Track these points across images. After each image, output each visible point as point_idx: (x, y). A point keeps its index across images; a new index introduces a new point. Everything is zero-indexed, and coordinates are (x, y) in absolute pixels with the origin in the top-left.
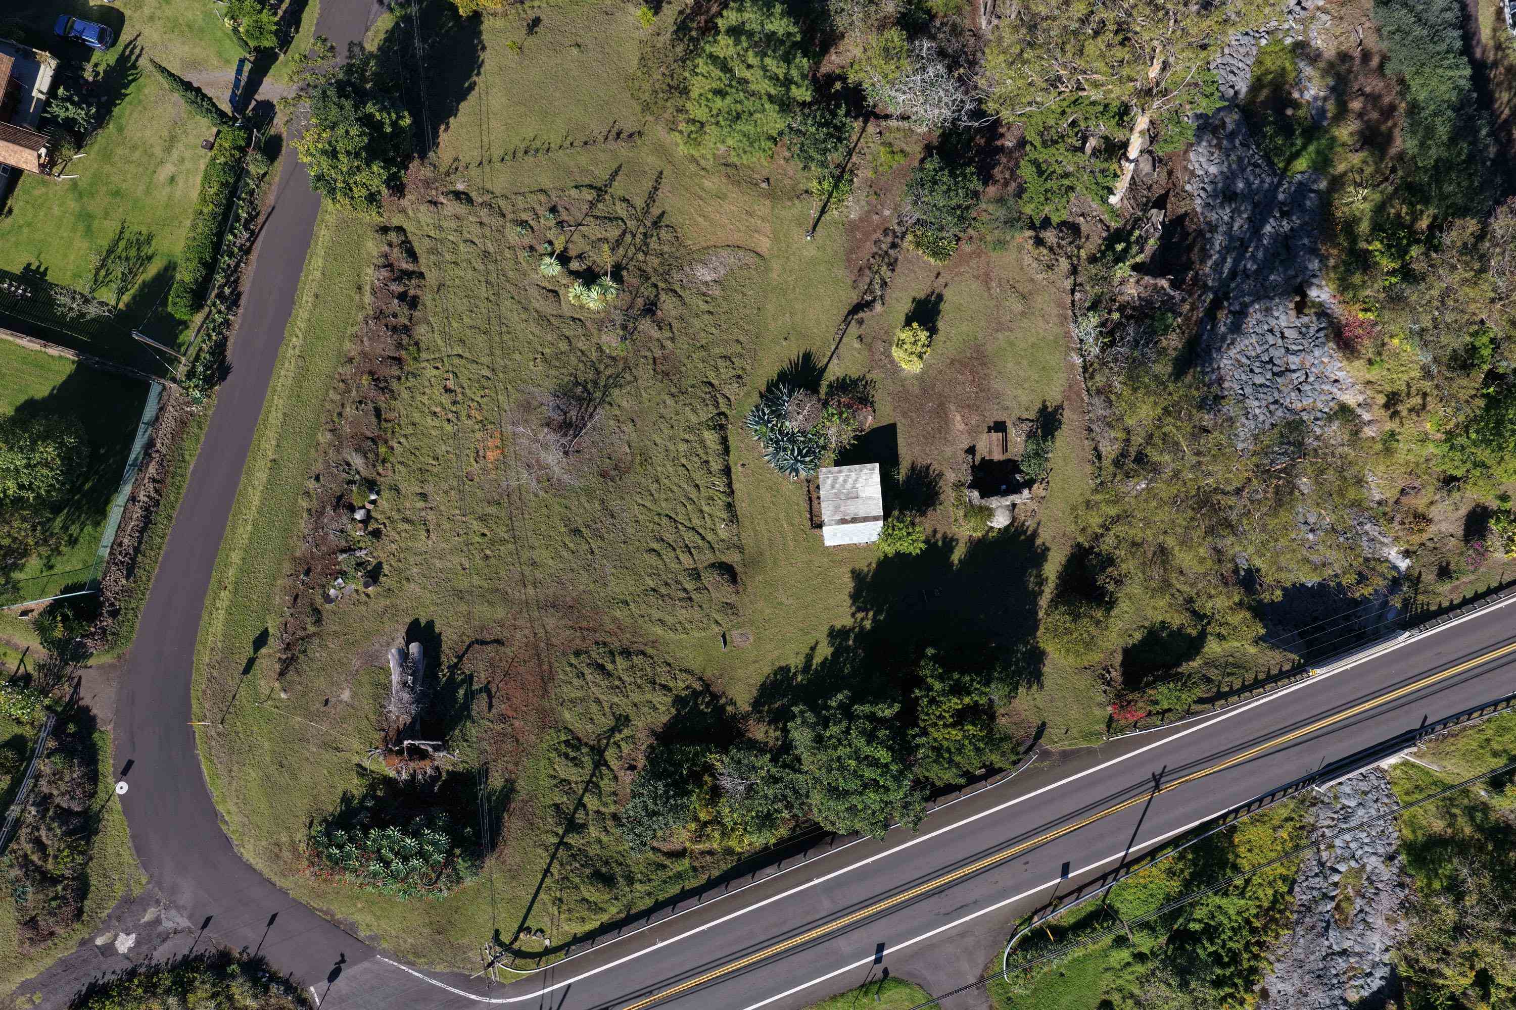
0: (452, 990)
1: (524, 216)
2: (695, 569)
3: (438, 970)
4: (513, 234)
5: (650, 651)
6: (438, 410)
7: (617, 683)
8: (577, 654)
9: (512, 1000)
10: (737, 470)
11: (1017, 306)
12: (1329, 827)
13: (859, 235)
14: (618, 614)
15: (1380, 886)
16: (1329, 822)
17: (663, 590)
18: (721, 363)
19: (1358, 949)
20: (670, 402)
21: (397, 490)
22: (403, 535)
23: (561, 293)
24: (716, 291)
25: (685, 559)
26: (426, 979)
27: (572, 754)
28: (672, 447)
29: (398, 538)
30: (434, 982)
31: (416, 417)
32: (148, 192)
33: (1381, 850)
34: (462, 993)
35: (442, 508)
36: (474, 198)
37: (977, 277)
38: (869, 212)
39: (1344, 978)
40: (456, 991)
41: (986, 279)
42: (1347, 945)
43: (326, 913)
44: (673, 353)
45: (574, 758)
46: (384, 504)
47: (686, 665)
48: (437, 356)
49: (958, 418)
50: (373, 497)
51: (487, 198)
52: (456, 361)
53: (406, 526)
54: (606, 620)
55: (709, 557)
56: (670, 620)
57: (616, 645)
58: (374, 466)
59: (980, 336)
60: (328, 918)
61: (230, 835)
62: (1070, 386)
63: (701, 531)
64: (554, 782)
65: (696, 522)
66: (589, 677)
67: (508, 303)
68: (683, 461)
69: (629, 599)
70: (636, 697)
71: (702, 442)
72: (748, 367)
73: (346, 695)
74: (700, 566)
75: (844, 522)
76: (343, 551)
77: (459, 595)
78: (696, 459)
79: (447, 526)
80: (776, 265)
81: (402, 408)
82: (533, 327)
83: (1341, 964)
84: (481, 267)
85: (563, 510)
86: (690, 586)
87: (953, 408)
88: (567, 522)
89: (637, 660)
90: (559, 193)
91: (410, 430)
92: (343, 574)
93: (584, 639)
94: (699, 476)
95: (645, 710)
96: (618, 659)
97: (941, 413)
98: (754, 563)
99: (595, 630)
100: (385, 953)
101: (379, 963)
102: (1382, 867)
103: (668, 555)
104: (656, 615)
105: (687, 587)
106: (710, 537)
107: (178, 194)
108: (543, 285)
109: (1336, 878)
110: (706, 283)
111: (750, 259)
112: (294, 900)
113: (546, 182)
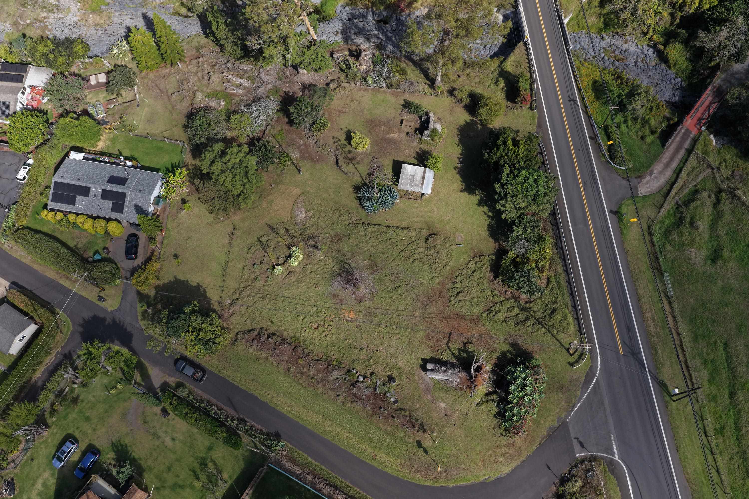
0: (590, 389)
1: (252, 277)
2: (426, 248)
3: (579, 394)
4: (258, 284)
5: (456, 274)
6: (324, 334)
7: (466, 289)
8: (450, 301)
9: (599, 364)
10: (388, 223)
11: (355, 104)
12: (586, 56)
13: (307, 155)
14: (436, 282)
15: (612, 44)
16: (585, 55)
17: (431, 262)
18: (341, 219)
19: (635, 57)
20: (351, 240)
21: (355, 360)
22: (376, 362)
23: (291, 270)
24: (310, 214)
25: (420, 250)
26: (583, 400)
27: (494, 313)
28: (371, 244)
29: (377, 365)
30: (584, 397)
31: (324, 344)
32: (174, 452)
33: (598, 41)
34: (592, 385)
35: (369, 342)
36: (236, 297)
37: (339, 115)
38: (299, 149)
39: (646, 64)
40: (591, 388)
41: (341, 112)
42: (633, 60)
43: (542, 439)
44: (331, 235)
45: (496, 313)
46: (359, 368)
47: (466, 262)
48: (300, 329)
49: (393, 135)
50: (355, 371)
51: (238, 292)
52: (305, 320)
53: (372, 359)
54: (438, 286)
55: (422, 242)
56: (445, 262)
57: (450, 286)
58: (341, 368)
59: (363, 120)
60: (545, 439)
61: (495, 477)
62: (393, 94)
63: (410, 242)
64: (504, 323)
65: (406, 242)
66: (461, 298)
67: (287, 293)
68: (378, 241)
69: (431, 276)
70: (475, 283)
71: (372, 232)
72: (346, 209)
73: (443, 405)
74: (425, 246)
75: (422, 184)
76: (375, 391)
77: (410, 343)
78: (379, 236)
79: (377, 342)
80: (307, 189)
81: (318, 350)
82: (301, 285)
83: (640, 64)
84: (268, 301)
85: (385, 291)
86: (432, 251)
87: (388, 136)
88: (390, 291)
89: (459, 279)
90: (247, 261)
91: (329, 349)
92: (386, 392)
93: (444, 297)
94: (387, 236)
95: (481, 281)
96: (456, 286)
97: (389, 141)
98: (429, 225)
99: (441, 293)
100: (567, 417)
101: (571, 420)
102: (605, 42)
103: (416, 257)
104: (441, 268)
105: (433, 252)
106: (413, 239)
107: (181, 438)
108: (284, 276)
109: (606, 58)
110: (306, 217)
111: (301, 199)
112: (533, 453)
113: (241, 266)
